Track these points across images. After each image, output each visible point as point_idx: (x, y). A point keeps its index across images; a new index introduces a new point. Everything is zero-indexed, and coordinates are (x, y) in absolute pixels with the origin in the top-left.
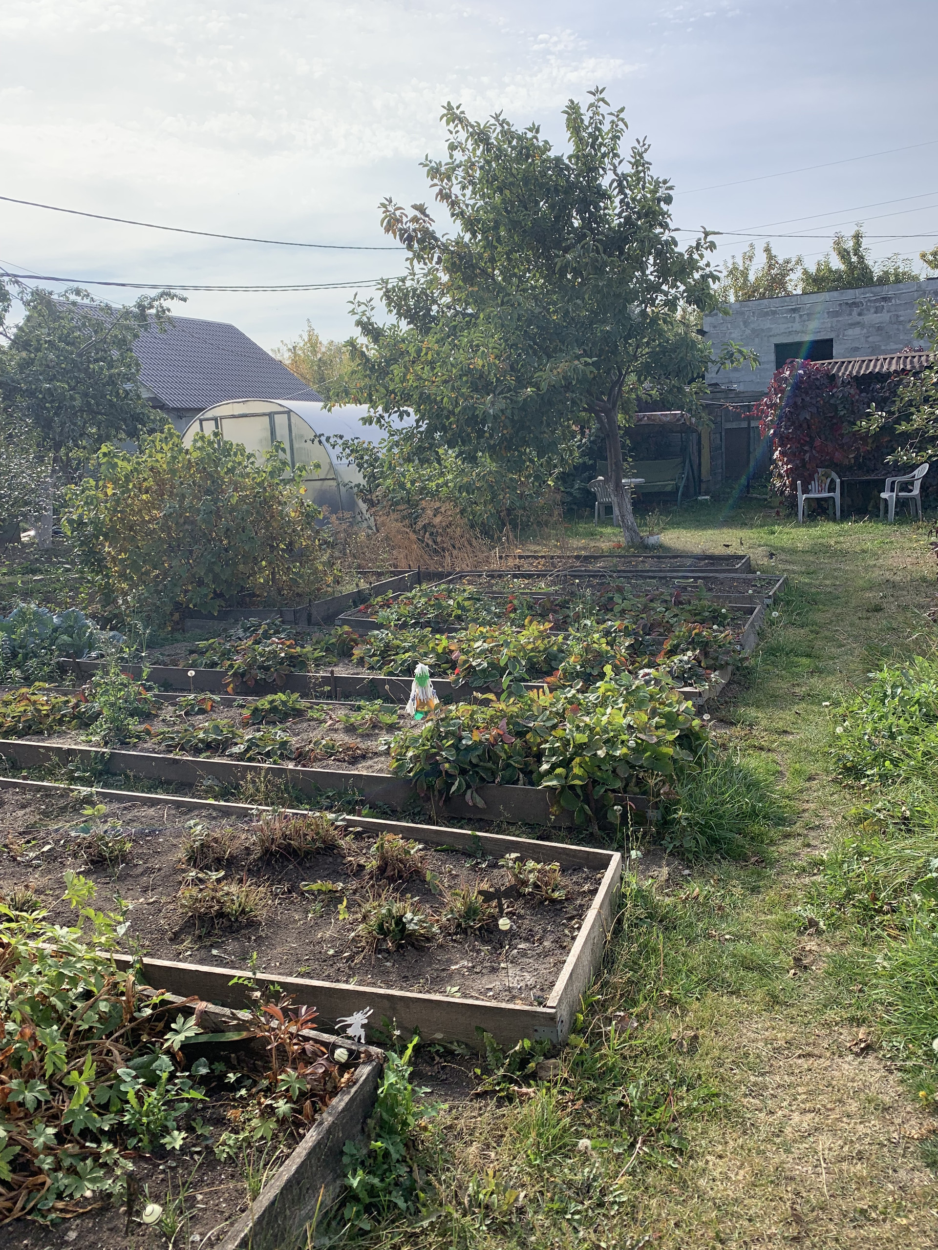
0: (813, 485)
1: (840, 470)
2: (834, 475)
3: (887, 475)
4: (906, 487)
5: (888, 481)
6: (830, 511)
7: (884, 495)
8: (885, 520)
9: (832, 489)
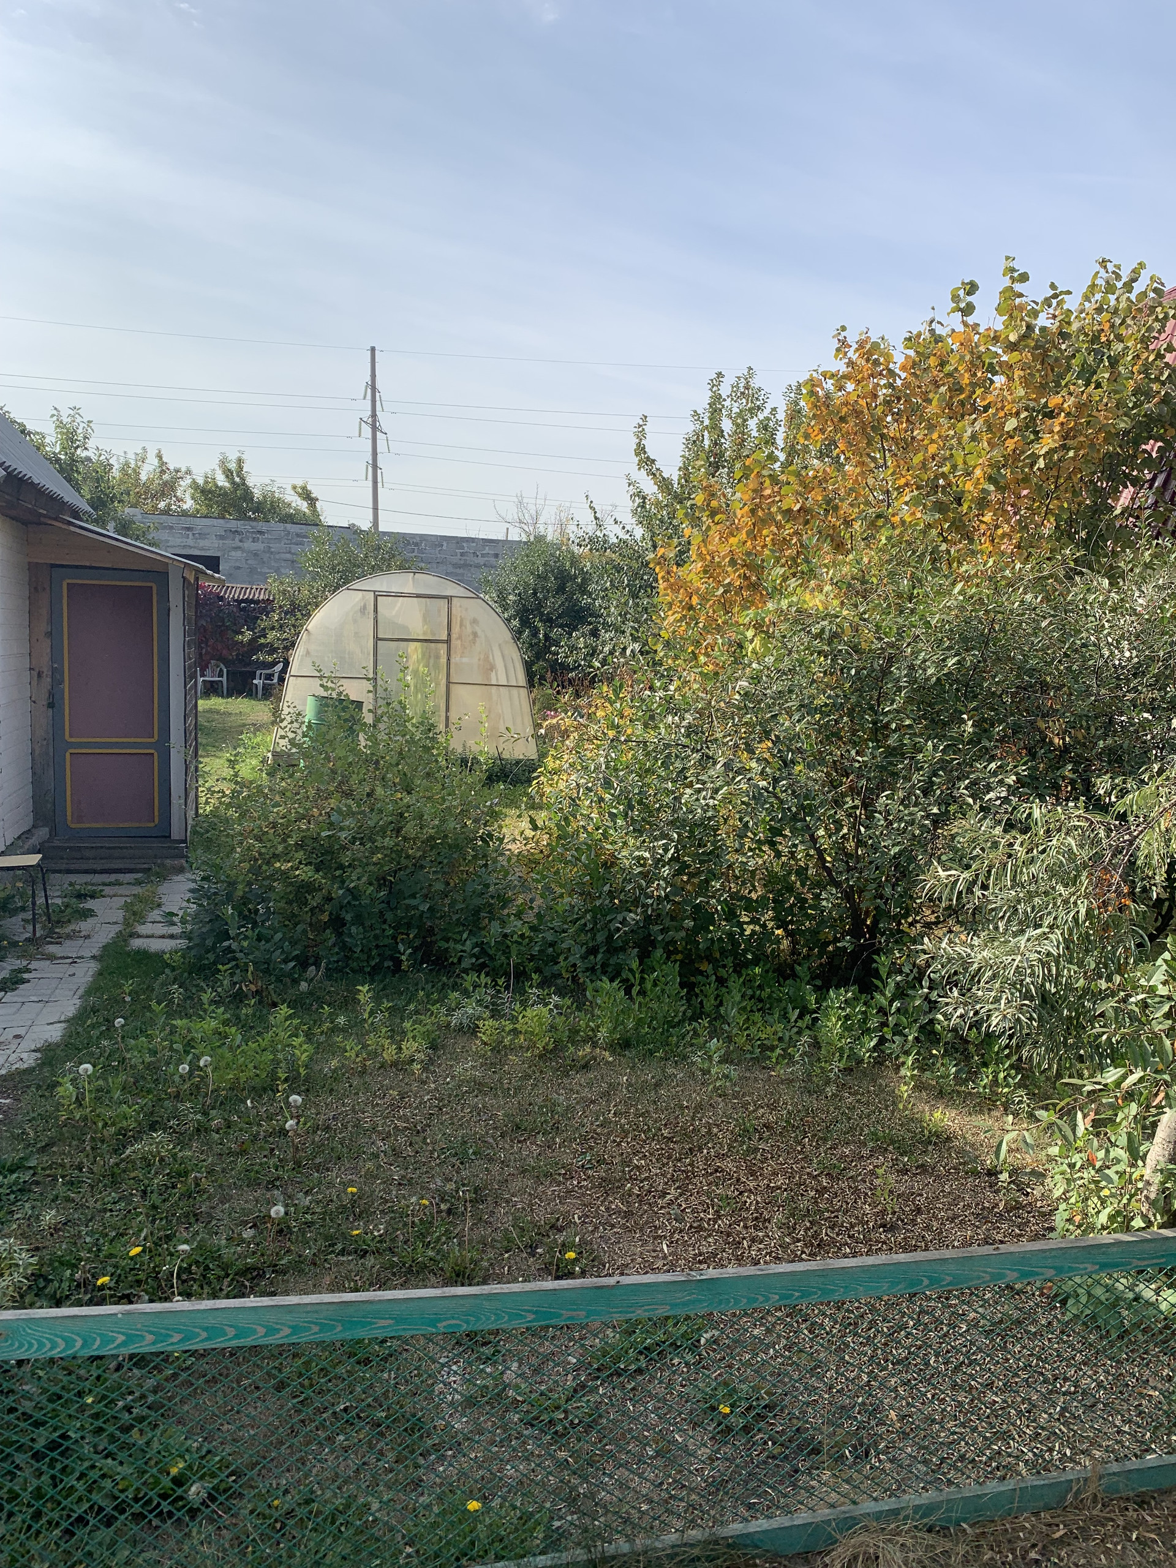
0: (208, 672)
1: (227, 663)
2: (222, 666)
3: (257, 669)
4: (269, 677)
5: (258, 672)
6: (220, 691)
7: (255, 682)
8: (256, 698)
9: (221, 675)
